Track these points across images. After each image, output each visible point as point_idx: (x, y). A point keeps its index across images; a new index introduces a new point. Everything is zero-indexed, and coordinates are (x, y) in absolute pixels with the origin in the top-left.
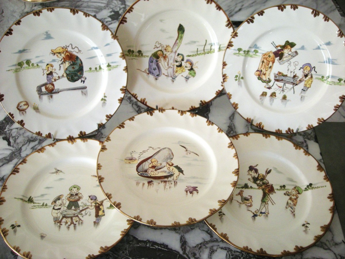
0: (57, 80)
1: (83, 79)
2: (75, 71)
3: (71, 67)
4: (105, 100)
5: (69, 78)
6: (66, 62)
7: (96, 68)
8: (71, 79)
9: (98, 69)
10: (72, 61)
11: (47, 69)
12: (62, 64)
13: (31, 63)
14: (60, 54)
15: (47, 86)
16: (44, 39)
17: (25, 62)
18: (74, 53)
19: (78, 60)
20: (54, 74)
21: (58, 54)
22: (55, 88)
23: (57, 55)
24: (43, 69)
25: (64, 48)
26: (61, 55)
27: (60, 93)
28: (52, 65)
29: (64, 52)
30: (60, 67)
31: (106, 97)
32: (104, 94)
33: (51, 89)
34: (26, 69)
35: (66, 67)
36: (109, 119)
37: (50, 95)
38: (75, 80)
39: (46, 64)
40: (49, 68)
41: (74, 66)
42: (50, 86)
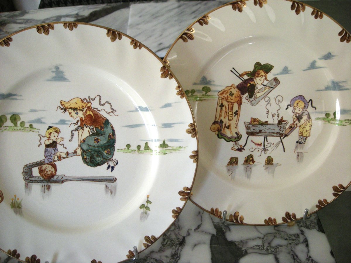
0: (64, 158)
1: (112, 164)
2: (98, 147)
3: (93, 139)
4: (147, 208)
5: (85, 157)
6: (85, 128)
7: (139, 147)
8: (90, 161)
9: (143, 148)
10: (95, 127)
11: (48, 136)
12: (77, 129)
13: (20, 120)
14: (76, 112)
15: (44, 167)
16: (49, 78)
17: (9, 117)
18: (103, 114)
19: (107, 127)
20: (60, 148)
21: (72, 111)
22: (58, 173)
23: (70, 113)
24: (39, 135)
25: (85, 101)
26: (77, 113)
27: (66, 183)
28: (58, 128)
29: (83, 109)
30: (73, 135)
31: (151, 203)
32: (148, 197)
33: (49, 173)
34: (9, 130)
35: (84, 137)
36: (150, 244)
37: (46, 184)
38: (96, 163)
39: (48, 127)
40: (52, 134)
41: (99, 138)
42: (49, 169)
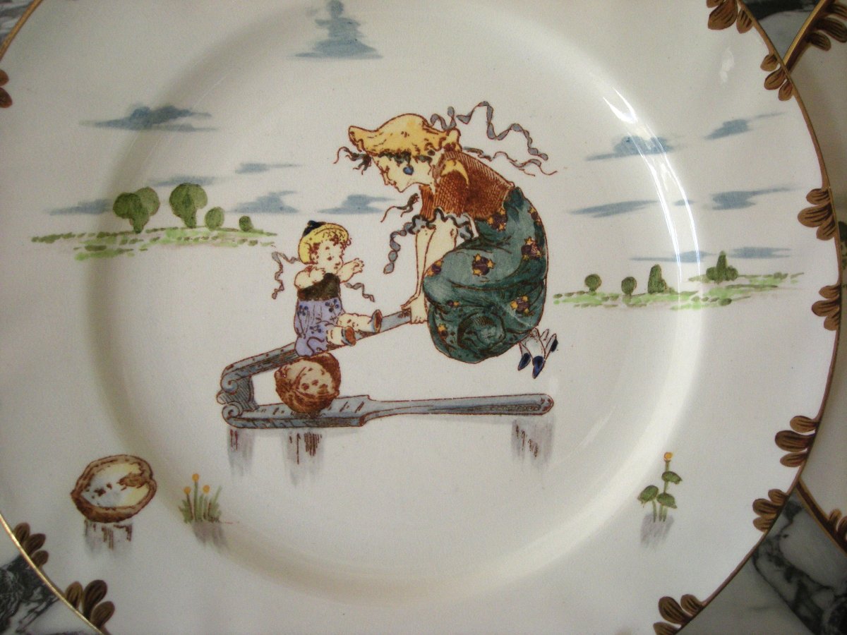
0: (366, 334)
1: (535, 350)
2: (486, 288)
3: (469, 261)
4: (667, 499)
5: (441, 329)
6: (438, 222)
7: (629, 284)
8: (460, 341)
9: (642, 286)
10: (475, 219)
11: (306, 258)
12: (409, 229)
13: (205, 203)
14: (404, 164)
15: (294, 370)
16: (308, 50)
17: (164, 194)
18: (501, 167)
19: (516, 217)
20: (349, 298)
21: (392, 163)
22: (345, 390)
23: (385, 171)
24: (276, 256)
25: (438, 125)
26: (409, 171)
27: (372, 425)
28: (341, 228)
29: (432, 153)
30: (395, 250)
31: (678, 480)
32: (667, 458)
33: (314, 390)
34: (166, 243)
35: (434, 256)
36: (678, 626)
37: (302, 431)
38: (481, 346)
39: (305, 226)
40: (321, 251)
41: (489, 256)
42: (312, 376)
